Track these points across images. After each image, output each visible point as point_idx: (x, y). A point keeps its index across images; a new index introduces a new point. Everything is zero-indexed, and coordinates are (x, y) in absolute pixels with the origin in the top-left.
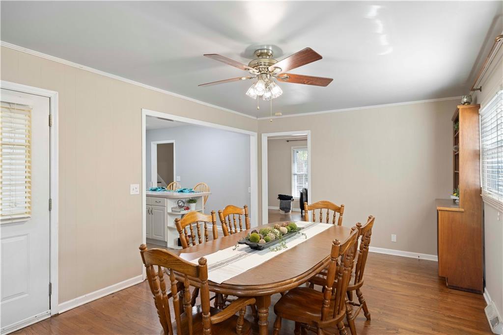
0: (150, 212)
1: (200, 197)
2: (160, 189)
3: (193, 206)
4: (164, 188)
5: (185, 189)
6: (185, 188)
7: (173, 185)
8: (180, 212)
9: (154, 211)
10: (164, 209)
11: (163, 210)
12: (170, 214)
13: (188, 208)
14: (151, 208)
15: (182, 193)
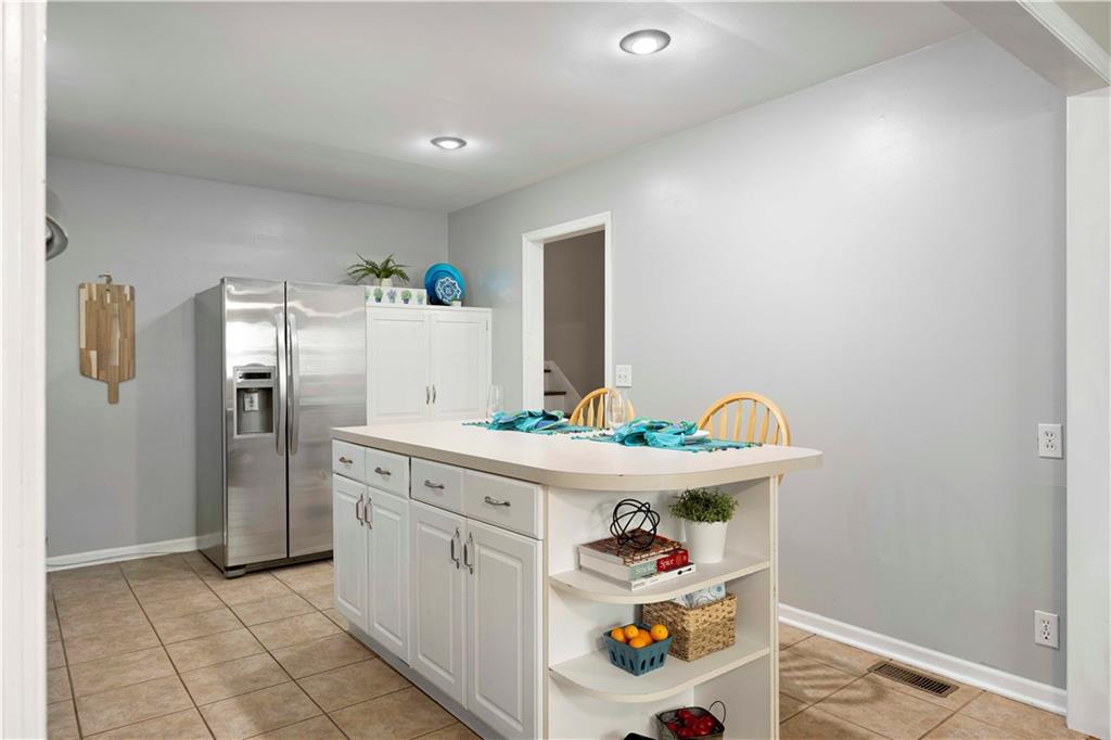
0: (459, 554)
1: (754, 485)
2: (532, 422)
3: (709, 540)
4: (555, 418)
5: (659, 428)
6: (657, 420)
7: (597, 400)
8: (627, 585)
9: (478, 550)
10: (531, 549)
11: (526, 559)
12: (563, 590)
13: (678, 558)
14: (464, 538)
15: (638, 449)
